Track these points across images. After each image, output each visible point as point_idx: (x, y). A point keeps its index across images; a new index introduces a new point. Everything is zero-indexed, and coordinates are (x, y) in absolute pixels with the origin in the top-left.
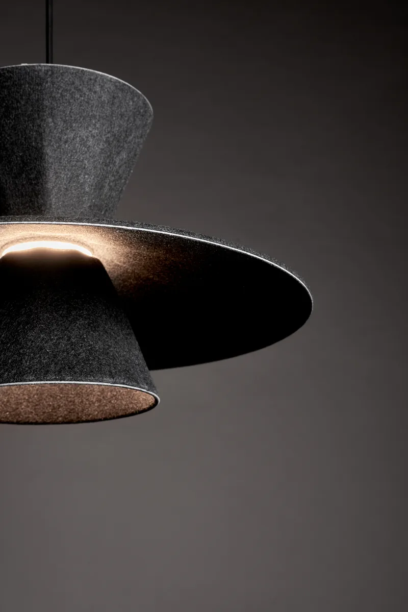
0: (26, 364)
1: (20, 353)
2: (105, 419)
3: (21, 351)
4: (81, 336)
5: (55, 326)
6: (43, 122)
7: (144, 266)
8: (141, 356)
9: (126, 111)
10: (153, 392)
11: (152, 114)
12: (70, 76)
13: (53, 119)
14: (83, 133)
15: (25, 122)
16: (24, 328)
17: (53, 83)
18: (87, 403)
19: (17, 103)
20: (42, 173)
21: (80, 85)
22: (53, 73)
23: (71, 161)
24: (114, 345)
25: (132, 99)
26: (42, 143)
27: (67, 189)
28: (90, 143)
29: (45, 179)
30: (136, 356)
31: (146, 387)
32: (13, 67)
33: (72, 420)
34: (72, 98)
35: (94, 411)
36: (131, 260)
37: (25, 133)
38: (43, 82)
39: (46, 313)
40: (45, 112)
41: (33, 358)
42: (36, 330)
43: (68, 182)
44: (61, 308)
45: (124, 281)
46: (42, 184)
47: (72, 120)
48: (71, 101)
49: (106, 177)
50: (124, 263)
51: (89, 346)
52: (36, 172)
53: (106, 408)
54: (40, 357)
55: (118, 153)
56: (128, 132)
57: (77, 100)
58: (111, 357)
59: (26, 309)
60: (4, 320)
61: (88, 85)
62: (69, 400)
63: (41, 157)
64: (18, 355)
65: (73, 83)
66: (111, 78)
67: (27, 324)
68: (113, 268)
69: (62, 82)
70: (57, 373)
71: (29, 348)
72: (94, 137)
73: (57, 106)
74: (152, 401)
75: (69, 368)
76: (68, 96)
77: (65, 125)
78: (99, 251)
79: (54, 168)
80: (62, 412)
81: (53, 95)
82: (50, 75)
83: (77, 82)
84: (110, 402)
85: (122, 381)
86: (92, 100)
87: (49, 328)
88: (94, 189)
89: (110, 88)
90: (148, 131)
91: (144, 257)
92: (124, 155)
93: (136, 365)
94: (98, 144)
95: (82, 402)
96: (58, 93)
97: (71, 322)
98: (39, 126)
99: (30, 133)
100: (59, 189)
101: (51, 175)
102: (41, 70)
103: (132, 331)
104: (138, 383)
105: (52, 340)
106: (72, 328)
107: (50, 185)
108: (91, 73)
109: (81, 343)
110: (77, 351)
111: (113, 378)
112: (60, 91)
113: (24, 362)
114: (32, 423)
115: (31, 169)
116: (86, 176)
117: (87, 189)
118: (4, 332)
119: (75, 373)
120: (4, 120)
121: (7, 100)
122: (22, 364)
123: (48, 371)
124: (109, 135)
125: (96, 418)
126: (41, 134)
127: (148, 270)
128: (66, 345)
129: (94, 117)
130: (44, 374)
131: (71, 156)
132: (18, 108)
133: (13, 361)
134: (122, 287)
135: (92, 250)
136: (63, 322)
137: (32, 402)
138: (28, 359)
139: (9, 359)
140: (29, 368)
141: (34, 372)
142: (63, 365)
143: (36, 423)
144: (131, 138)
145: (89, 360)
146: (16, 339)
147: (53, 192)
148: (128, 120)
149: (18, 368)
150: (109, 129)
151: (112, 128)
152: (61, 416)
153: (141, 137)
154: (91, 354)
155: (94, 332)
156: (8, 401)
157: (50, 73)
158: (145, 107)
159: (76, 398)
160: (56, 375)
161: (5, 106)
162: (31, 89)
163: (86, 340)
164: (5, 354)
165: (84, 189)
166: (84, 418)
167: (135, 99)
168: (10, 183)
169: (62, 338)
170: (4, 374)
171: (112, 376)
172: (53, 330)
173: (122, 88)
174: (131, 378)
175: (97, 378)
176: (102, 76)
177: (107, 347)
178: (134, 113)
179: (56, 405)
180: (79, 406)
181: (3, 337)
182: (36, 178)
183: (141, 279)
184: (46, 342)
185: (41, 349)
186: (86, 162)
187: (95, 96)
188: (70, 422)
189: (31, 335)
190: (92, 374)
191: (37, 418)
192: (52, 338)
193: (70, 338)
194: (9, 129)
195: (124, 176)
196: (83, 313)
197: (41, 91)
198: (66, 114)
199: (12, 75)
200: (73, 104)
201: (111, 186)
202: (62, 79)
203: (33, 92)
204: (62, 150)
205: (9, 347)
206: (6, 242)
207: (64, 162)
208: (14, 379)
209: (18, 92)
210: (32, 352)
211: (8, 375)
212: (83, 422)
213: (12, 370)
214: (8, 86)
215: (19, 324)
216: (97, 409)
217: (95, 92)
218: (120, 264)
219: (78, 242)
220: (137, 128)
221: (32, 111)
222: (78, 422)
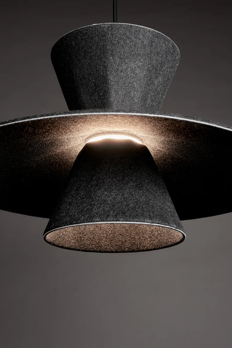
0: (95, 211)
1: (91, 204)
2: (154, 249)
3: (92, 203)
4: (131, 193)
5: (114, 187)
6: (107, 60)
7: (175, 150)
8: (172, 206)
9: (161, 51)
10: (180, 230)
11: (179, 53)
12: (123, 30)
13: (113, 57)
14: (132, 65)
15: (96, 60)
16: (95, 188)
17: (112, 35)
18: (143, 239)
19: (91, 49)
20: (107, 91)
21: (130, 35)
22: (112, 28)
23: (125, 83)
24: (153, 198)
25: (164, 43)
26: (107, 73)
27: (123, 101)
28: (137, 72)
29: (109, 95)
30: (169, 206)
31: (175, 226)
32: (87, 27)
33: (134, 250)
34: (125, 43)
35: (147, 244)
36: (167, 146)
37: (96, 68)
38: (106, 34)
39: (109, 179)
40: (108, 53)
41: (99, 207)
42: (102, 189)
43: (124, 96)
44: (118, 175)
45: (164, 160)
46: (107, 99)
47: (125, 57)
48: (124, 45)
49: (148, 93)
50: (163, 148)
51: (136, 199)
52: (103, 91)
53: (155, 242)
54: (104, 206)
55: (157, 78)
56: (162, 64)
57: (128, 44)
58: (150, 207)
59: (96, 177)
60: (83, 184)
61: (135, 35)
62: (132, 237)
63: (106, 82)
64: (90, 206)
65: (125, 34)
66: (150, 30)
67: (97, 185)
68: (157, 152)
69: (118, 34)
70: (114, 216)
71: (97, 201)
72: (140, 67)
73: (115, 48)
74: (181, 236)
75: (122, 213)
76: (122, 43)
77: (121, 61)
78: (146, 140)
79: (115, 88)
80: (128, 245)
81: (113, 42)
82: (111, 30)
83: (128, 34)
84: (157, 238)
85: (158, 222)
86: (138, 44)
87: (110, 188)
88: (141, 100)
89: (149, 36)
90: (177, 65)
91: (174, 143)
92: (160, 79)
93: (168, 212)
94: (142, 72)
95: (140, 238)
96: (116, 40)
97: (125, 184)
98: (105, 62)
99: (99, 67)
100: (118, 101)
101: (113, 93)
102: (105, 27)
103: (166, 191)
104: (169, 223)
105: (112, 196)
106: (125, 188)
107: (112, 99)
108: (137, 27)
109: (131, 198)
110: (128, 202)
111: (152, 220)
112: (117, 40)
113: (94, 209)
114: (109, 252)
115: (100, 90)
116: (135, 93)
117: (136, 101)
118: (82, 191)
119: (126, 216)
120: (84, 60)
121: (85, 47)
122: (92, 211)
123: (108, 215)
124: (149, 66)
125: (149, 248)
126: (105, 67)
127: (178, 152)
128: (121, 199)
129: (139, 54)
130: (106, 217)
131: (125, 80)
132: (91, 52)
133: (87, 210)
134: (164, 165)
135: (141, 140)
136: (120, 184)
137: (109, 238)
138: (96, 208)
139: (85, 208)
140: (97, 214)
141: (99, 216)
142: (119, 212)
143: (112, 252)
144: (164, 68)
145: (136, 208)
146: (89, 195)
147: (115, 103)
148: (162, 56)
149: (90, 214)
150: (149, 62)
151: (151, 61)
152: (127, 247)
153: (172, 68)
154: (137, 204)
155: (139, 191)
156: (94, 238)
157: (110, 28)
158: (174, 48)
159: (136, 236)
160: (113, 218)
161: (84, 51)
162: (99, 39)
163: (134, 195)
164: (82, 205)
165: (134, 101)
166: (141, 248)
167: (167, 43)
168: (88, 99)
169: (119, 194)
170: (81, 217)
171: (151, 218)
172: (113, 189)
173: (157, 36)
174: (164, 220)
175: (140, 220)
176: (143, 28)
177: (148, 200)
178: (166, 52)
179: (123, 240)
180: (138, 241)
181: (82, 195)
182: (103, 95)
183: (175, 159)
184: (108, 197)
185: (105, 201)
186: (135, 83)
187: (139, 41)
188: (133, 251)
189: (99, 193)
190: (137, 217)
191: (112, 249)
192: (112, 194)
193: (124, 194)
194: (87, 65)
195: (161, 93)
196: (132, 178)
197: (105, 40)
198: (121, 54)
199: (87, 31)
200: (125, 47)
201: (152, 99)
202: (118, 31)
203: (100, 41)
204: (119, 77)
205: (85, 201)
206: (87, 136)
207: (120, 84)
208: (87, 220)
209: (91, 42)
210: (99, 204)
211: (84, 218)
212: (141, 251)
213: (86, 215)
214: (86, 38)
215: (92, 186)
216: (149, 243)
217: (139, 39)
218: (161, 149)
219: (132, 135)
220: (169, 62)
221: (100, 53)
222: (138, 251)
